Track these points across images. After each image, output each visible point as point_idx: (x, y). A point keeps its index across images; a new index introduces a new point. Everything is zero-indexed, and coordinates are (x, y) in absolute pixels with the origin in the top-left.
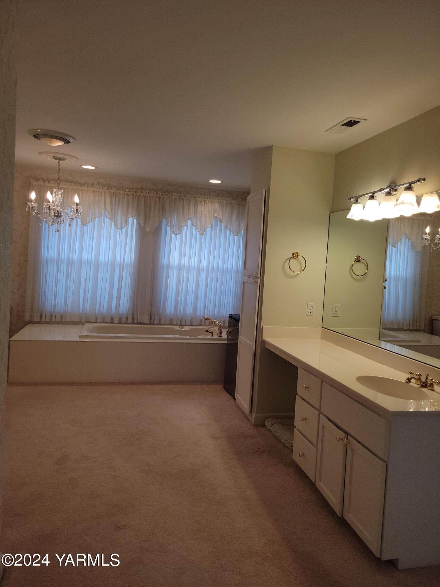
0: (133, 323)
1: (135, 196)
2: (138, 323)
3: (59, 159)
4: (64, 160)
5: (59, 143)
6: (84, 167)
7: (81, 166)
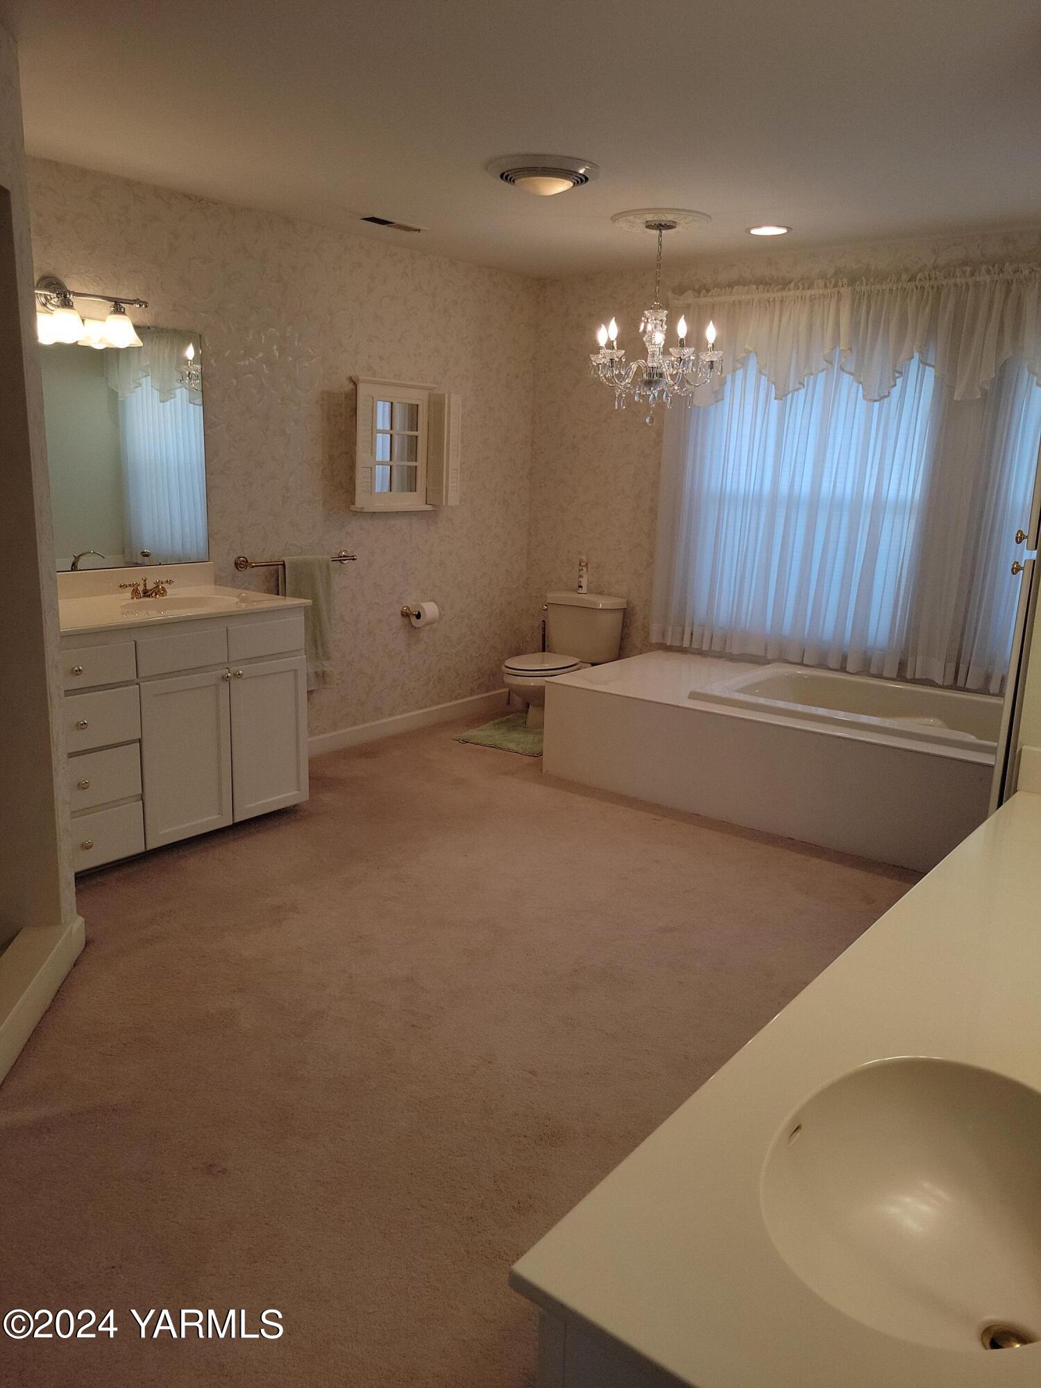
0: (901, 677)
1: (926, 290)
2: (914, 681)
3: (660, 227)
4: (675, 227)
5: (560, 186)
6: (755, 232)
7: (748, 230)
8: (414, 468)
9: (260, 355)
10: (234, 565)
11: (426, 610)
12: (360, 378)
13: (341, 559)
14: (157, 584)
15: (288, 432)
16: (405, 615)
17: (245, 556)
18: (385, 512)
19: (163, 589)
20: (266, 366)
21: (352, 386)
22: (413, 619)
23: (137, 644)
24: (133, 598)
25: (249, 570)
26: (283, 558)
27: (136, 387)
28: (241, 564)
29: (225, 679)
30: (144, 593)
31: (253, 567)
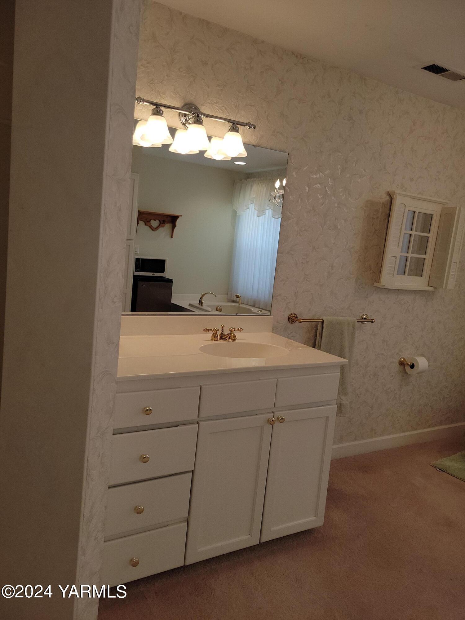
8: (423, 260)
9: (328, 171)
10: (287, 319)
11: (419, 363)
12: (396, 192)
13: (363, 320)
14: (231, 330)
15: (339, 227)
16: (402, 364)
17: (296, 313)
18: (398, 290)
19: (234, 336)
20: (330, 179)
21: (388, 198)
22: (408, 369)
23: (202, 389)
24: (212, 340)
25: (297, 324)
26: (322, 318)
27: (247, 209)
28: (292, 319)
29: (271, 422)
30: (221, 337)
31: (301, 322)
